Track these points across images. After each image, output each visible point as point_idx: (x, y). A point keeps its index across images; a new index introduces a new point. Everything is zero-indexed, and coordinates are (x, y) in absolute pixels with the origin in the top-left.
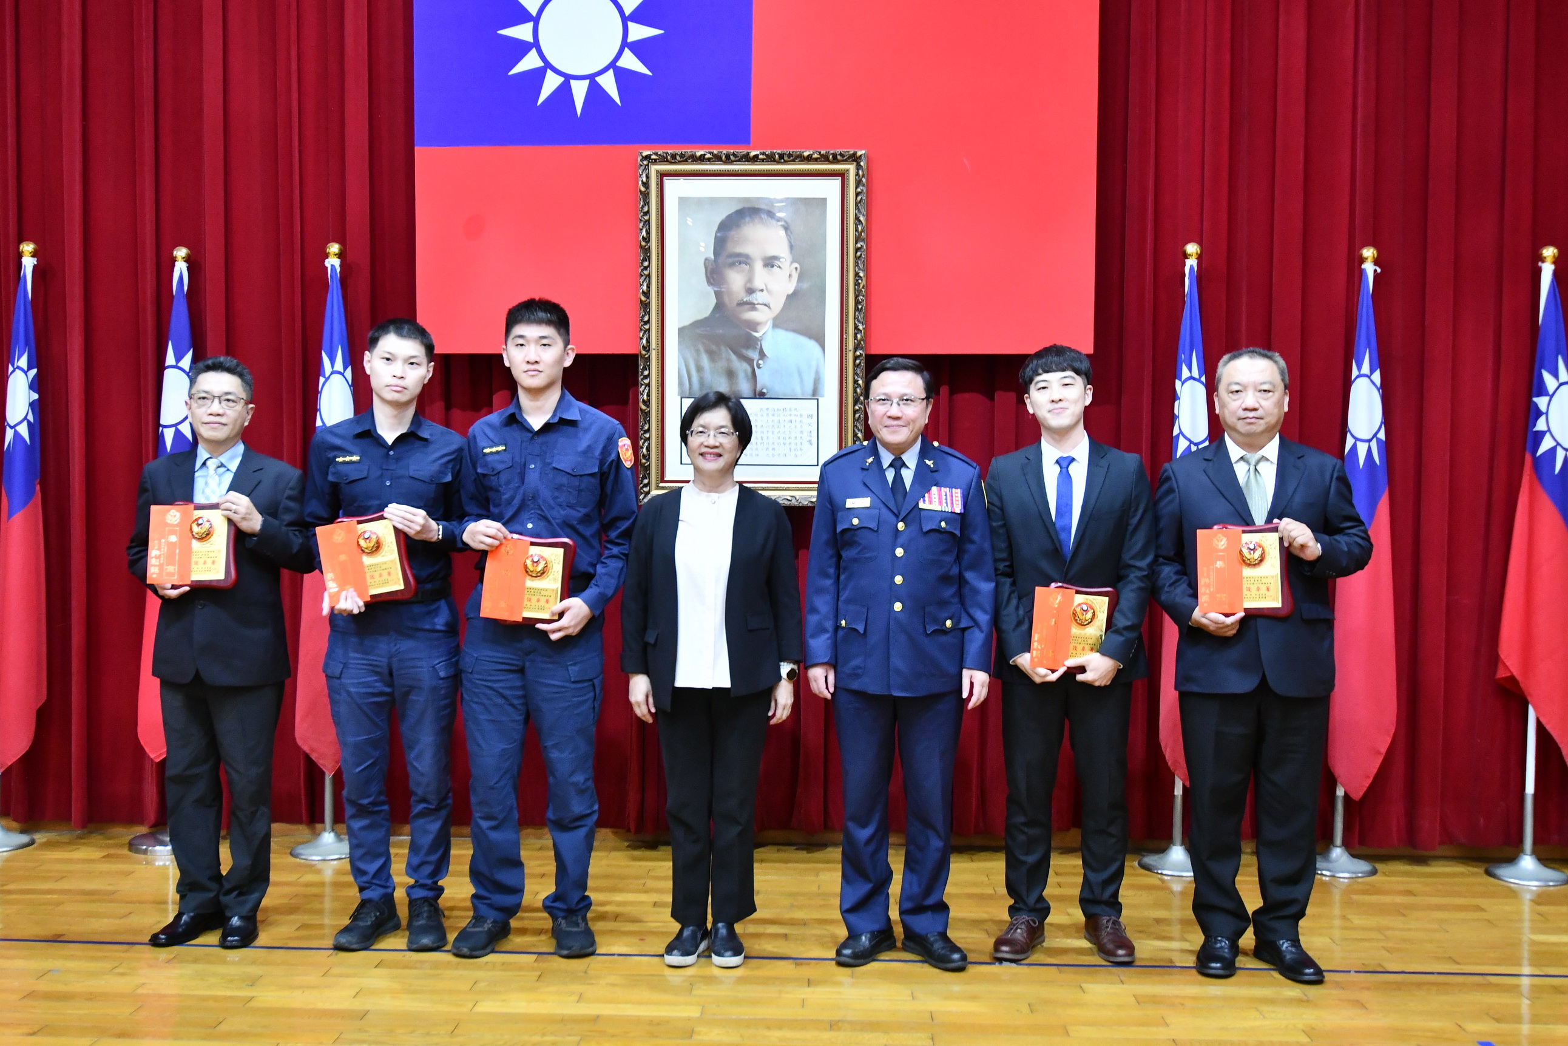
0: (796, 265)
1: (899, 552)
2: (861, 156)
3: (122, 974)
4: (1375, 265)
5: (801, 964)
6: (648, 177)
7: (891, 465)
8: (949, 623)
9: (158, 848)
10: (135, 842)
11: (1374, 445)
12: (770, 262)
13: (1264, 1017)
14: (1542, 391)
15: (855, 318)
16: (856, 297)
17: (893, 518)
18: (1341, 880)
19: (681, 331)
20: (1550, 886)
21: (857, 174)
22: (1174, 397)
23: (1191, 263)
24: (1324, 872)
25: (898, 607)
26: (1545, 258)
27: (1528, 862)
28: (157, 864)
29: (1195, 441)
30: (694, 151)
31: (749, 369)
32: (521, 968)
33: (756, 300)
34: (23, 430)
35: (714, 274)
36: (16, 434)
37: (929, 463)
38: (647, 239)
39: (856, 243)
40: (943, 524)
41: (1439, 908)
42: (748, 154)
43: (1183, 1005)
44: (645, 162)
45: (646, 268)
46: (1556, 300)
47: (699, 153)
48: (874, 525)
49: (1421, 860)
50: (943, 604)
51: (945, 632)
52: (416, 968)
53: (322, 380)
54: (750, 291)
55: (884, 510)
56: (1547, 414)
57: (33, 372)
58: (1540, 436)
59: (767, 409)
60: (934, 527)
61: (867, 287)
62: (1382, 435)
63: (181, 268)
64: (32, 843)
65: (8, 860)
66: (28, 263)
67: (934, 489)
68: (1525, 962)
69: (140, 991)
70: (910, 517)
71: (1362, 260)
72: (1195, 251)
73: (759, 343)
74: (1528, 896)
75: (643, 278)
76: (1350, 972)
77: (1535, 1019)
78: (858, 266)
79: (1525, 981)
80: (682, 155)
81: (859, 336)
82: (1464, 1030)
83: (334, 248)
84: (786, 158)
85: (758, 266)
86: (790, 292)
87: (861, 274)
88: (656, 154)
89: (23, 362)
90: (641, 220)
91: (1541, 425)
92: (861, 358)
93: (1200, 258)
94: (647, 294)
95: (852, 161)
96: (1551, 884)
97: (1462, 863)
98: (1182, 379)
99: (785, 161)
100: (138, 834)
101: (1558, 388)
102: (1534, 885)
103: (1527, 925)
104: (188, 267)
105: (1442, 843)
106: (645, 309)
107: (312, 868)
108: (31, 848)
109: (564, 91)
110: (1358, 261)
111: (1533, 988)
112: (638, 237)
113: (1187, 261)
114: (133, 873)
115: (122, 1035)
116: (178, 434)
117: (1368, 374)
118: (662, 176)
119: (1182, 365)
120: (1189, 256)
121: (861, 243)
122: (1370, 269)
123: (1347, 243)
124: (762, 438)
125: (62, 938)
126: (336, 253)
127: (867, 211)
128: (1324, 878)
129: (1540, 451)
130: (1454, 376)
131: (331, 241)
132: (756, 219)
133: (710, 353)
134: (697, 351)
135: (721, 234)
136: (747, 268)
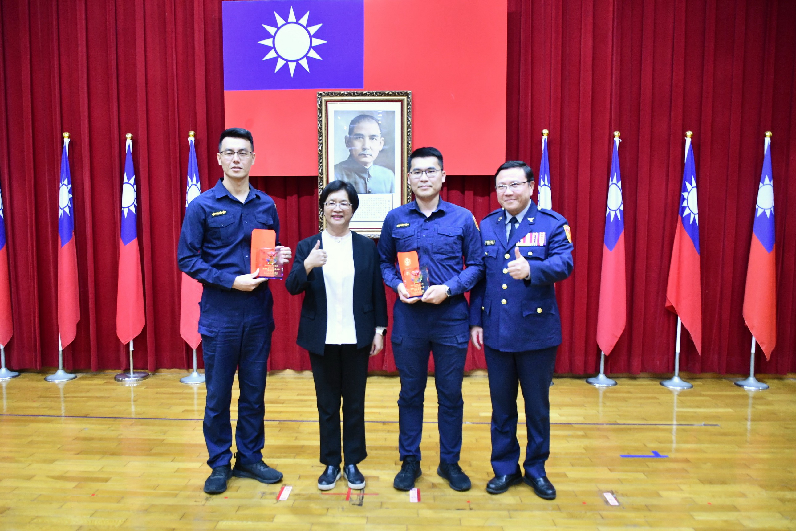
0: (383, 138)
2: (409, 93)
3: (112, 430)
4: (619, 138)
5: (386, 424)
6: (321, 102)
9: (126, 379)
10: (117, 377)
11: (618, 213)
12: (372, 137)
13: (569, 443)
14: (685, 190)
18: (603, 387)
19: (336, 166)
21: (408, 101)
23: (545, 138)
24: (596, 384)
26: (688, 136)
27: (677, 379)
28: (126, 385)
30: (340, 91)
31: (364, 182)
33: (367, 153)
34: (67, 210)
35: (349, 143)
36: (64, 212)
38: (321, 128)
39: (408, 129)
41: (641, 398)
42: (362, 92)
44: (320, 96)
45: (320, 140)
46: (692, 155)
47: (342, 92)
53: (188, 188)
54: (364, 149)
56: (687, 199)
57: (70, 186)
58: (684, 209)
59: (372, 198)
62: (622, 208)
63: (129, 142)
64: (76, 377)
65: (66, 384)
66: (67, 141)
68: (675, 419)
69: (120, 437)
71: (614, 137)
72: (546, 133)
73: (368, 171)
74: (676, 393)
75: (319, 144)
76: (604, 424)
77: (678, 442)
78: (408, 139)
79: (674, 427)
80: (335, 92)
82: (647, 447)
83: (192, 133)
84: (378, 94)
85: (367, 139)
86: (381, 150)
87: (410, 142)
88: (324, 93)
89: (66, 182)
90: (318, 120)
91: (685, 204)
93: (549, 135)
94: (321, 151)
95: (406, 95)
96: (685, 388)
97: (650, 380)
98: (541, 185)
99: (378, 96)
100: (118, 374)
101: (692, 189)
102: (679, 388)
103: (675, 404)
104: (132, 142)
105: (642, 371)
106: (320, 157)
107: (188, 387)
108: (75, 379)
109: (286, 67)
110: (612, 137)
111: (677, 430)
112: (317, 127)
113: (543, 137)
114: (116, 389)
115: (113, 454)
116: (130, 211)
117: (616, 183)
118: (327, 102)
119: (540, 180)
120: (544, 135)
121: (410, 130)
122: (617, 140)
123: (608, 130)
124: (369, 210)
125: (89, 416)
126: (192, 135)
127: (412, 116)
128: (596, 387)
129: (684, 215)
130: (650, 184)
131: (190, 130)
132: (366, 120)
133: (348, 176)
134: (342, 175)
135: (351, 126)
136: (362, 140)
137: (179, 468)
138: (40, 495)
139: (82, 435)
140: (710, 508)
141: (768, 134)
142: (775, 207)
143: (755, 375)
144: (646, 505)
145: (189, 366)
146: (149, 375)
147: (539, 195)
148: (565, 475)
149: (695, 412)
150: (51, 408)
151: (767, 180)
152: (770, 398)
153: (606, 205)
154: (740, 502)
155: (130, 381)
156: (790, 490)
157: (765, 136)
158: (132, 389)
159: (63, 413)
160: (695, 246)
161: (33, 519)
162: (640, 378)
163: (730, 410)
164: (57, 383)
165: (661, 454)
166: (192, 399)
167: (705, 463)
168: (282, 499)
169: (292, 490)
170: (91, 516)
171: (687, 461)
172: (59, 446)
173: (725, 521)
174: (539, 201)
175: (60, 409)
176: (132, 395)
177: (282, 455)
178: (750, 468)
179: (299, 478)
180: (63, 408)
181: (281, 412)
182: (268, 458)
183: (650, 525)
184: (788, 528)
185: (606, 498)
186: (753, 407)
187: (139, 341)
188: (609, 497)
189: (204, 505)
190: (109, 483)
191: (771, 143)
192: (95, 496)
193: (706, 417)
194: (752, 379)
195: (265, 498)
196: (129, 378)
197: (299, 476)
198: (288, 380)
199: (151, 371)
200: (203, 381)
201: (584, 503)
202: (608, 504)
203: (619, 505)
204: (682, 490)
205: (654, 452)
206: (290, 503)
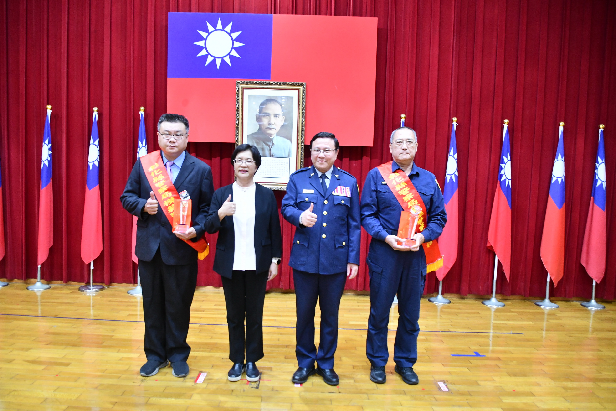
0: (284, 117)
1: (325, 213)
2: (304, 84)
3: (75, 328)
4: (456, 123)
6: (239, 89)
7: (321, 177)
8: (344, 243)
9: (87, 290)
10: (80, 288)
11: (453, 177)
12: (276, 116)
14: (503, 162)
15: (301, 133)
16: (302, 127)
17: (323, 199)
19: (248, 136)
21: (303, 90)
23: (403, 120)
25: (324, 236)
26: (505, 123)
27: (494, 300)
28: (87, 295)
30: (253, 81)
31: (269, 148)
32: (195, 328)
33: (271, 127)
34: (46, 163)
35: (259, 119)
36: (44, 164)
37: (337, 176)
38: (238, 108)
39: (302, 111)
40: (343, 202)
41: (467, 313)
42: (270, 82)
44: (238, 84)
45: (238, 116)
46: (508, 136)
47: (255, 82)
48: (315, 201)
49: (463, 299)
50: (342, 235)
51: (342, 247)
53: (138, 149)
54: (270, 124)
55: (319, 195)
56: (504, 169)
57: (50, 145)
58: (502, 175)
59: (274, 161)
60: (339, 203)
61: (305, 124)
62: (457, 174)
63: (95, 114)
64: (50, 288)
65: (43, 293)
66: (49, 112)
67: (339, 187)
68: (491, 329)
69: (80, 333)
70: (329, 198)
71: (452, 122)
72: (404, 117)
73: (272, 140)
74: (493, 310)
75: (237, 119)
76: (440, 332)
77: (493, 346)
78: (302, 118)
79: (491, 334)
80: (249, 82)
81: (303, 139)
82: (470, 349)
83: (142, 108)
84: (281, 84)
85: (272, 117)
86: (282, 125)
87: (304, 120)
88: (242, 82)
89: (47, 142)
90: (236, 102)
91: (502, 172)
92: (303, 146)
93: (405, 119)
94: (238, 124)
95: (302, 86)
96: (500, 306)
97: (475, 300)
99: (281, 85)
100: (82, 286)
101: (507, 161)
102: (495, 307)
103: (492, 318)
104: (98, 114)
105: (469, 293)
106: (237, 129)
107: (133, 297)
108: (49, 289)
109: (214, 62)
111: (493, 337)
112: (235, 107)
113: (401, 120)
114: (79, 297)
115: (74, 345)
116: (94, 165)
117: (453, 155)
118: (243, 88)
120: (402, 118)
121: (304, 111)
122: (455, 124)
123: (447, 117)
124: (272, 169)
125: (58, 317)
126: (143, 110)
127: (306, 101)
128: (436, 304)
129: (502, 180)
130: (477, 157)
131: (141, 106)
132: (272, 103)
133: (257, 143)
134: (253, 142)
135: (261, 107)
136: (269, 117)
137: (122, 357)
138: (18, 374)
139: (52, 331)
140: (515, 394)
141: (562, 124)
142: (566, 177)
143: (549, 298)
144: (468, 391)
145: (135, 282)
146: (104, 287)
149: (506, 324)
150: (29, 310)
151: (560, 157)
152: (559, 314)
154: (536, 389)
155: (90, 292)
156: (571, 381)
157: (559, 125)
158: (91, 297)
159: (39, 313)
160: (508, 203)
161: (10, 392)
162: (467, 298)
163: (531, 323)
164: (36, 291)
165: (480, 354)
166: (136, 306)
167: (512, 361)
168: (198, 382)
169: (206, 376)
170: (54, 391)
171: (499, 359)
172: (34, 338)
173: (525, 403)
175: (37, 311)
176: (92, 302)
177: (201, 349)
178: (544, 365)
179: (213, 366)
180: (39, 310)
181: (201, 318)
183: (470, 405)
184: (569, 409)
185: (439, 386)
186: (547, 321)
187: (98, 262)
188: (441, 385)
189: (139, 385)
190: (69, 367)
191: (564, 130)
192: (58, 376)
193: (514, 328)
194: (547, 301)
195: (186, 382)
196: (90, 289)
197: (212, 365)
198: (208, 294)
199: (106, 284)
201: (423, 389)
202: (440, 390)
203: (449, 391)
204: (494, 380)
205: (476, 353)
206: (205, 385)
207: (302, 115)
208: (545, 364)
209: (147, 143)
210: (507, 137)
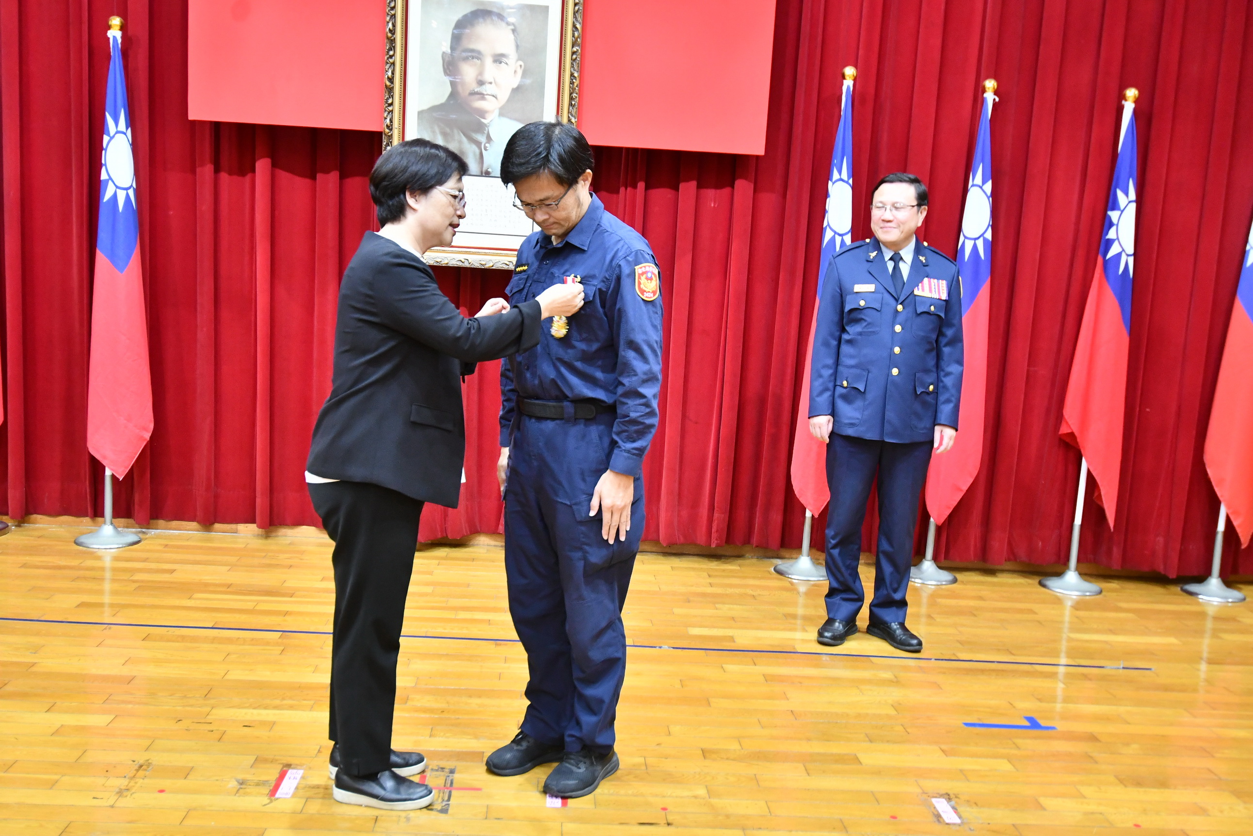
0: (521, 63)
1: (898, 328)
4: (995, 95)
5: (500, 645)
7: (891, 259)
8: (931, 388)
11: (980, 244)
12: (499, 59)
13: (863, 694)
14: (1115, 206)
16: (571, 94)
17: (892, 301)
18: (930, 586)
19: (421, 113)
20: (1087, 596)
22: (826, 195)
23: (848, 84)
24: (917, 580)
25: (895, 371)
26: (1129, 97)
27: (1071, 577)
29: (841, 233)
31: (477, 151)
32: (268, 643)
33: (486, 91)
35: (450, 66)
37: (922, 259)
38: (392, 32)
39: (573, 47)
40: (932, 308)
41: (1002, 610)
43: (801, 683)
45: (391, 57)
46: (1133, 133)
48: (877, 306)
49: (991, 572)
50: (927, 371)
51: (928, 393)
52: (178, 642)
53: (106, 138)
54: (481, 83)
55: (887, 295)
56: (1117, 225)
58: (1109, 243)
59: (492, 186)
60: (925, 310)
61: (580, 86)
62: (989, 235)
67: (926, 280)
68: (1063, 655)
70: (907, 301)
71: (984, 91)
72: (852, 73)
73: (487, 128)
74: (1069, 603)
75: (388, 65)
76: (931, 659)
77: (1067, 699)
78: (573, 67)
79: (1062, 670)
82: (1014, 707)
83: (116, 21)
85: (488, 61)
86: (515, 86)
87: (576, 75)
90: (388, 14)
91: (1111, 234)
93: (855, 79)
94: (391, 80)
96: (1088, 594)
97: (1021, 575)
98: (834, 180)
101: (1127, 205)
102: (1074, 595)
103: (1066, 626)
105: (1007, 560)
106: (390, 93)
107: (93, 555)
110: (980, 90)
111: (1068, 675)
112: (385, 29)
113: (845, 81)
117: (981, 184)
119: (834, 168)
120: (847, 77)
121: (577, 48)
122: (990, 97)
123: (972, 77)
124: (486, 210)
126: (117, 26)
127: (583, 20)
128: (916, 585)
129: (1109, 255)
130: (1048, 192)
131: (113, 14)
132: (488, 20)
133: (445, 135)
134: (434, 132)
135: (457, 31)
136: (478, 62)
137: (62, 726)
143: (1221, 575)
144: (1014, 826)
145: (97, 512)
146: (8, 526)
147: (828, 200)
148: (857, 761)
149: (1106, 642)
153: (959, 229)
154: (1196, 824)
162: (1003, 571)
163: (1172, 640)
165: (1043, 723)
166: (102, 579)
167: (1127, 744)
168: (280, 796)
169: (303, 778)
171: (1093, 738)
174: (827, 212)
177: (285, 702)
178: (1213, 756)
179: (319, 751)
181: (286, 613)
182: (255, 708)
185: (935, 808)
186: (1215, 637)
188: (942, 806)
189: (112, 807)
193: (1127, 653)
194: (1214, 582)
195: (246, 794)
197: (318, 747)
199: (12, 518)
200: (125, 544)
201: (894, 817)
202: (939, 821)
203: (962, 823)
204: (1084, 797)
205: (1030, 719)
206: (298, 804)
207: (572, 59)
208: (1218, 755)
209: (131, 122)
210: (1130, 136)
